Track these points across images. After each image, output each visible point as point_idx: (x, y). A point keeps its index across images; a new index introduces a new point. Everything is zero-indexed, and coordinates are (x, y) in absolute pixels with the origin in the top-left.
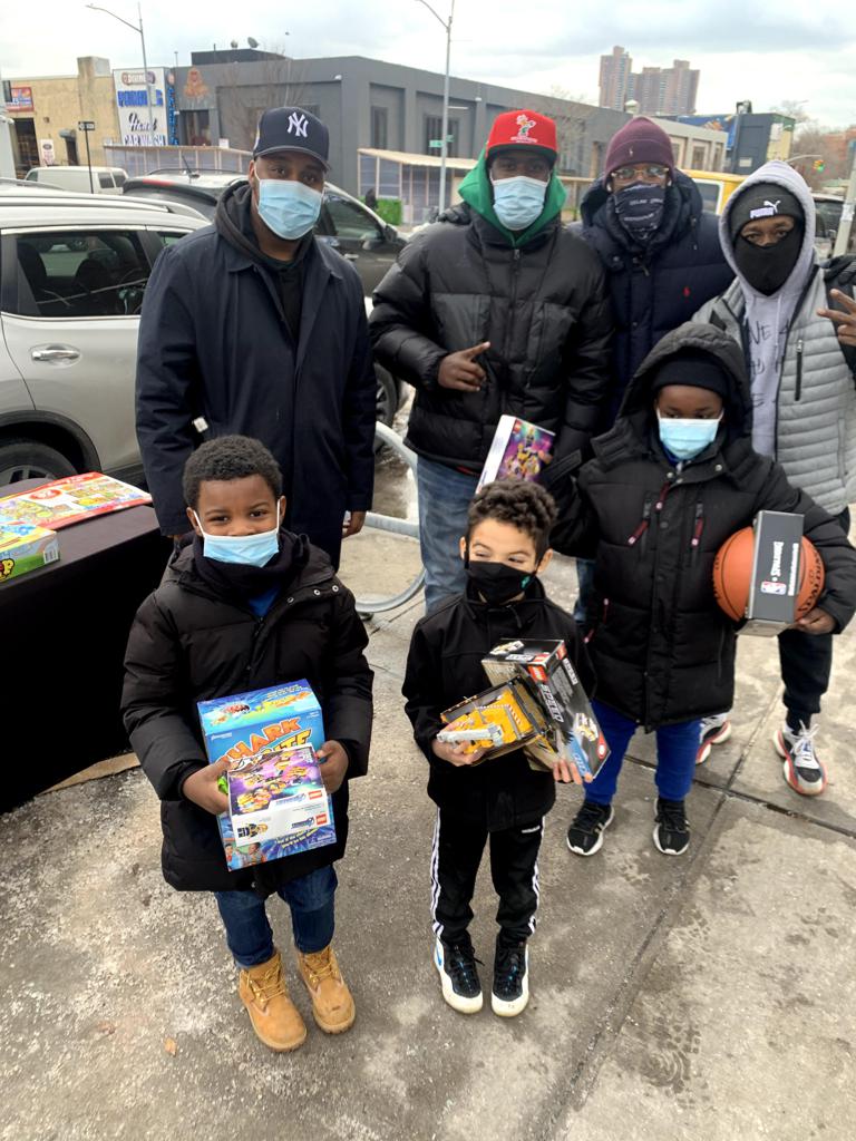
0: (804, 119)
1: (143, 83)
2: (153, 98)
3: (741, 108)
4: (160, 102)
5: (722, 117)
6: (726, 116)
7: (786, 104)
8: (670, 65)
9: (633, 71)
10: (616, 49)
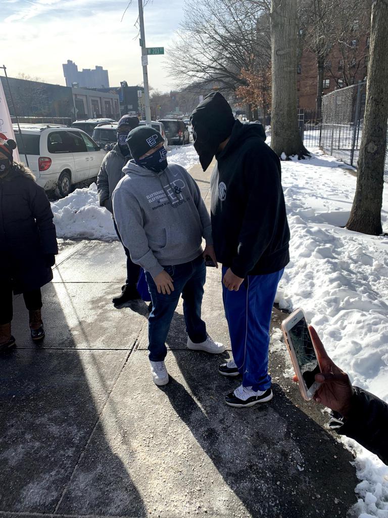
3: (123, 84)
5: (116, 88)
6: (117, 88)
8: (95, 68)
9: (79, 70)
10: (68, 61)
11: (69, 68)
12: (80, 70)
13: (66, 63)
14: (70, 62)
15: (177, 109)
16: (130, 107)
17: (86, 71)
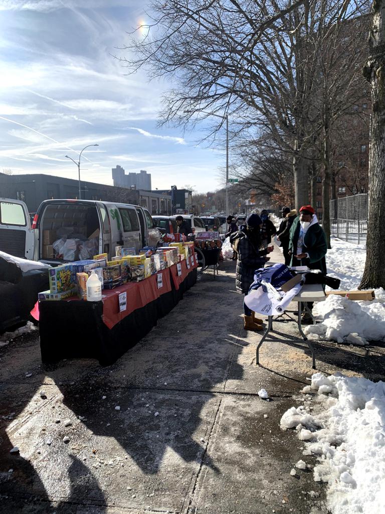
0: (193, 191)
3: (173, 188)
5: (167, 191)
7: (186, 186)
8: (140, 172)
9: (125, 174)
10: (118, 166)
11: (118, 172)
12: (127, 173)
13: (115, 167)
14: (118, 167)
15: (214, 207)
16: (178, 205)
17: (132, 175)
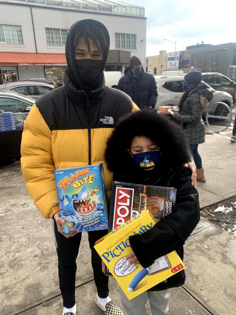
1: (174, 55)
2: (176, 58)
4: (178, 59)
